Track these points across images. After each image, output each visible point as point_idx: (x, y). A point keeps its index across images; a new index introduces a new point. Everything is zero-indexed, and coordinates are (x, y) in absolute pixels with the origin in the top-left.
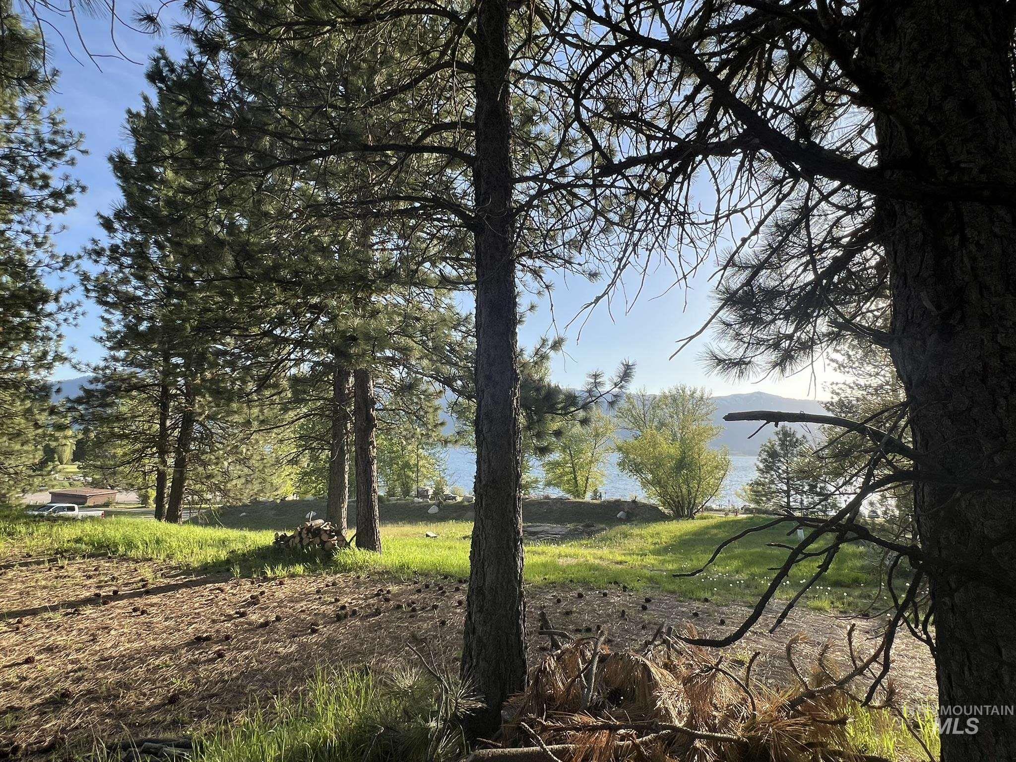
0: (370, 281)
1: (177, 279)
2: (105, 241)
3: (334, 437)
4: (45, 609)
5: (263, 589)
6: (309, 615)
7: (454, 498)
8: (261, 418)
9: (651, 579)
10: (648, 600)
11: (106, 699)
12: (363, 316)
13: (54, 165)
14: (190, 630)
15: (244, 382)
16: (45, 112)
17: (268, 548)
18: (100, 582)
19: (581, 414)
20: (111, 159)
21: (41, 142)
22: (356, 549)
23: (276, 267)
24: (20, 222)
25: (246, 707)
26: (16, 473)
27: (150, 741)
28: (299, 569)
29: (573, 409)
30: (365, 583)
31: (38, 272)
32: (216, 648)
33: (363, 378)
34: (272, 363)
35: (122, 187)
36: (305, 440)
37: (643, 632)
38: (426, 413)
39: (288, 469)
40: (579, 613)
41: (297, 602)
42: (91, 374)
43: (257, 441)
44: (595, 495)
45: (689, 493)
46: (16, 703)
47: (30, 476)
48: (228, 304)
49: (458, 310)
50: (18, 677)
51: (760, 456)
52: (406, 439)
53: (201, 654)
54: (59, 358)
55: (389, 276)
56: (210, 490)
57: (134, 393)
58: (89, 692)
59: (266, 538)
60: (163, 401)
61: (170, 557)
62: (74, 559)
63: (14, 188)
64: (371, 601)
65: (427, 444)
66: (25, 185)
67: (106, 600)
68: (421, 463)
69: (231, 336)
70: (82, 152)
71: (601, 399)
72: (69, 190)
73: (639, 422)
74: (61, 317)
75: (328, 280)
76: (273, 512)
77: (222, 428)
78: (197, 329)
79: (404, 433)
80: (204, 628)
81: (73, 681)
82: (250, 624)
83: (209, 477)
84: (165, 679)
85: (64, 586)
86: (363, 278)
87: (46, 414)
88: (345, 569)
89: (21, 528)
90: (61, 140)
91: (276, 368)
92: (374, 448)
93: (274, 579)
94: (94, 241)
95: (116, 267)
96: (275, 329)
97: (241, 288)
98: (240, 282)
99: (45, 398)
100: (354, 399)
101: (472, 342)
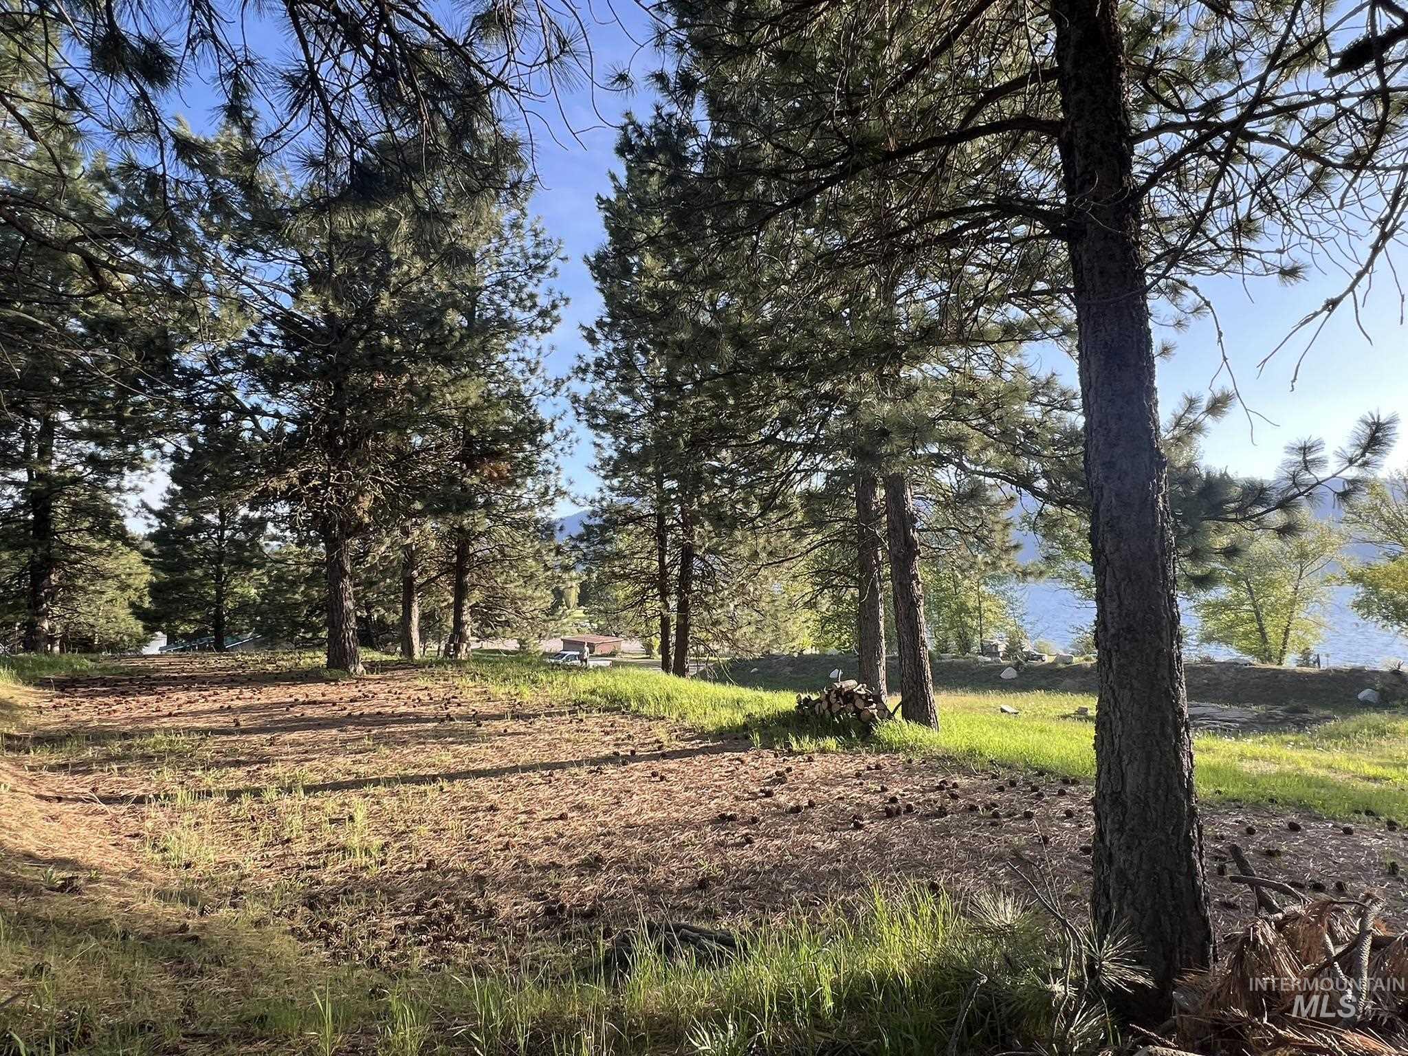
0: (899, 348)
1: (663, 387)
2: (590, 355)
3: (862, 569)
4: (571, 764)
5: (788, 765)
6: (850, 804)
7: (1040, 657)
8: (769, 549)
11: (637, 871)
12: (894, 400)
13: (539, 281)
14: (712, 805)
15: (747, 504)
16: (527, 225)
17: (789, 714)
18: (618, 739)
21: (526, 257)
22: (904, 722)
23: (776, 352)
24: (515, 350)
25: (785, 910)
26: (533, 618)
27: (686, 927)
28: (831, 743)
29: (1260, 510)
30: (920, 770)
31: (534, 401)
32: (743, 830)
33: (896, 487)
34: (777, 477)
36: (824, 576)
38: (991, 531)
39: (807, 614)
40: (1295, 856)
41: (832, 785)
42: (589, 508)
43: (766, 578)
44: (1307, 659)
46: (557, 860)
47: (545, 621)
48: (721, 409)
49: (1034, 371)
50: (556, 833)
52: (963, 571)
53: (727, 835)
54: (560, 492)
55: (929, 336)
56: (716, 639)
57: (631, 527)
58: (620, 860)
59: (786, 701)
60: (660, 534)
61: (683, 716)
62: (591, 712)
63: (508, 314)
64: (932, 796)
65: (992, 577)
66: (516, 309)
67: (626, 760)
68: (984, 605)
69: (727, 447)
70: (562, 259)
71: (1319, 489)
72: (554, 306)
74: (557, 447)
75: (842, 357)
76: (790, 669)
77: (724, 564)
78: (691, 444)
79: (959, 562)
80: (727, 804)
81: (604, 845)
82: (778, 806)
83: (716, 623)
84: (692, 860)
85: (586, 741)
86: (890, 346)
87: (553, 554)
88: (890, 748)
89: (542, 676)
90: (542, 251)
91: (783, 483)
92: (918, 583)
93: (801, 753)
94: (580, 357)
95: (602, 383)
96: (777, 433)
97: (736, 385)
98: (735, 378)
99: (551, 537)
100: (885, 518)
101: (1059, 419)
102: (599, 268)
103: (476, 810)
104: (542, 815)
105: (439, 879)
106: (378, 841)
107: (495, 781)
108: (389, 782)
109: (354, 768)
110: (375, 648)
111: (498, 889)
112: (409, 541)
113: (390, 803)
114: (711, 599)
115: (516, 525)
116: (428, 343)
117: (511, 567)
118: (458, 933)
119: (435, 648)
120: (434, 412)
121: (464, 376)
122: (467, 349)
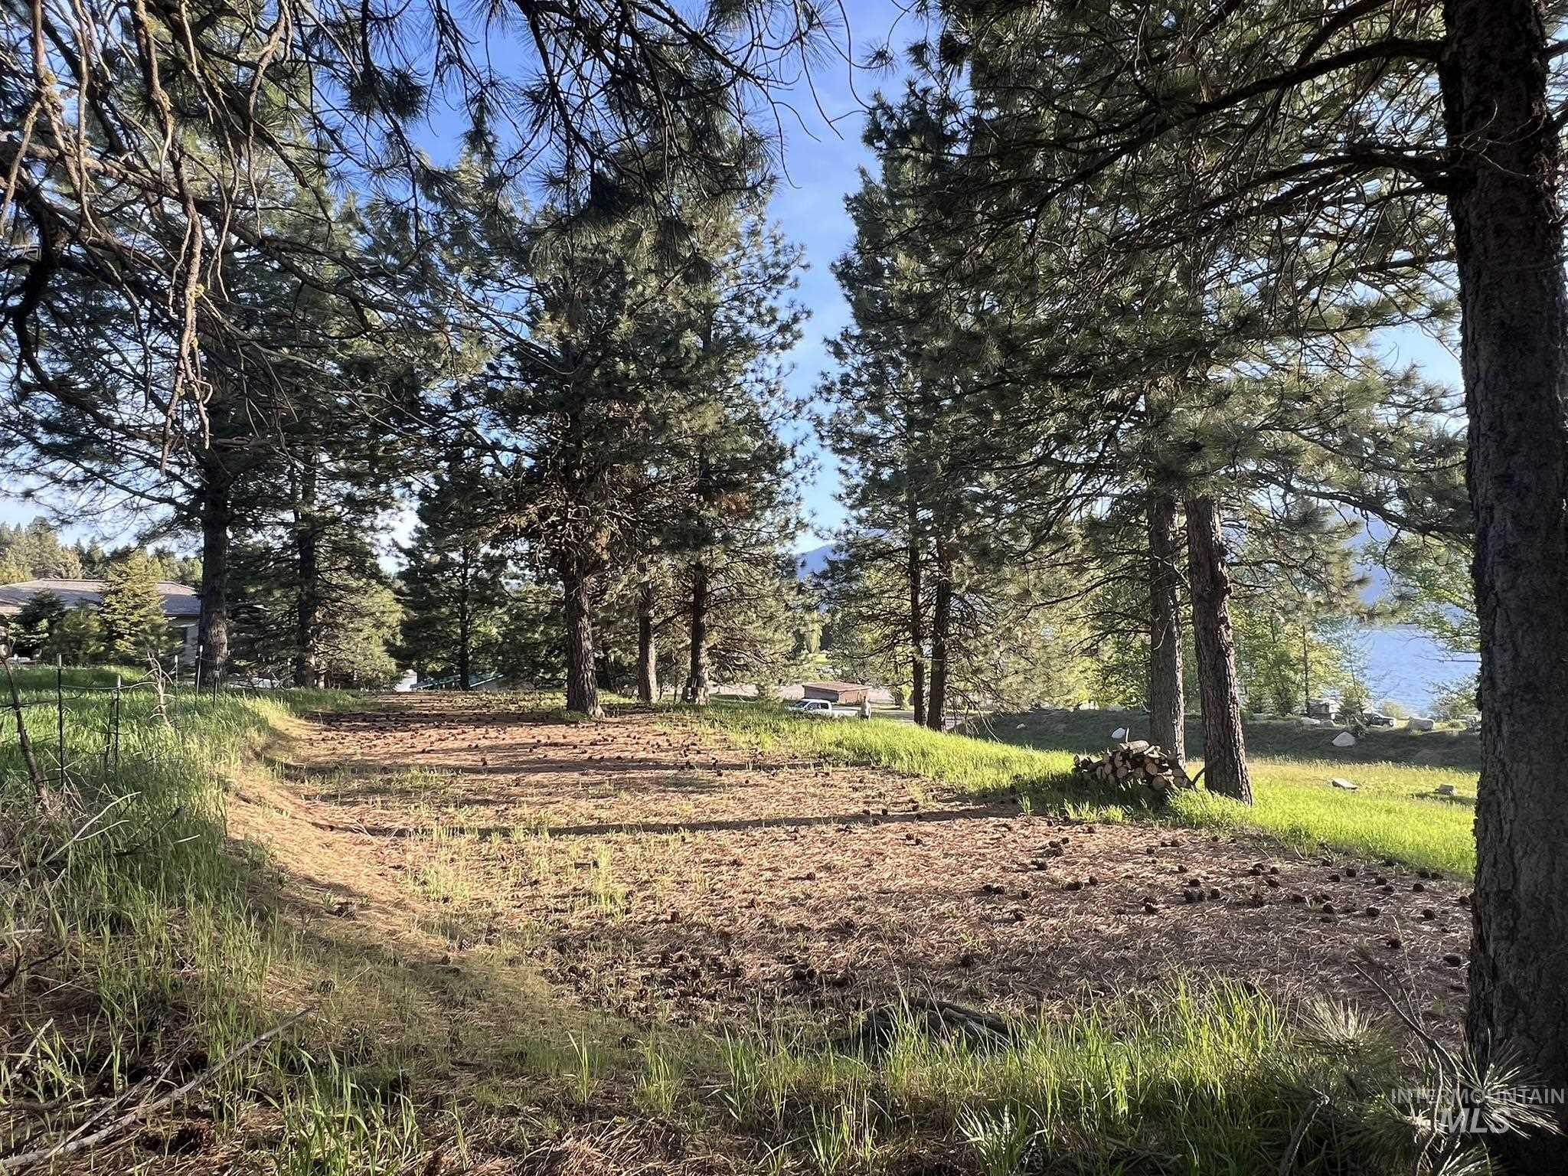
0: (1207, 344)
1: (918, 403)
2: (836, 370)
3: (1155, 611)
4: (819, 820)
5: (1065, 835)
6: (1140, 884)
7: (1387, 722)
8: (1040, 587)
11: (892, 941)
13: (778, 292)
14: (976, 875)
15: (1016, 536)
16: (766, 231)
17: (1064, 777)
18: (867, 796)
21: (765, 267)
22: (1207, 793)
23: (1053, 357)
24: (753, 371)
27: (950, 1006)
28: (1116, 812)
30: (1228, 850)
31: (773, 425)
32: (1012, 906)
33: (1201, 514)
34: (1051, 504)
36: (1106, 620)
38: (1326, 563)
39: (1087, 662)
41: (1118, 861)
42: (833, 542)
43: (1037, 621)
46: (805, 922)
47: (785, 666)
48: (985, 426)
49: (1387, 364)
50: (804, 893)
52: (1285, 611)
53: (993, 909)
54: (801, 525)
55: (1246, 328)
56: (977, 689)
57: (880, 562)
58: (873, 928)
59: (1062, 762)
60: (913, 571)
61: (940, 775)
62: (837, 765)
63: (745, 332)
64: (1245, 882)
65: (1324, 621)
66: (755, 325)
67: (877, 820)
68: (1311, 655)
69: (991, 471)
70: (804, 267)
72: (796, 320)
74: (798, 475)
76: (1065, 725)
77: (987, 605)
78: (950, 468)
79: (1282, 602)
80: (993, 875)
81: (855, 910)
82: (1053, 881)
83: (977, 671)
84: (953, 933)
85: (833, 796)
86: (1195, 342)
87: (794, 593)
88: (1191, 823)
89: (784, 725)
90: (783, 259)
91: (1059, 511)
92: (1228, 627)
93: (1080, 823)
94: (824, 375)
95: (850, 403)
96: (1052, 452)
97: (1003, 397)
98: (1002, 389)
99: (792, 574)
100: (1186, 550)
101: (1422, 423)
102: (845, 274)
103: (719, 864)
104: (787, 873)
105: (683, 932)
106: (622, 889)
107: (738, 835)
108: (631, 829)
109: (597, 813)
110: (612, 691)
111: (744, 948)
112: (646, 579)
113: (633, 851)
114: (971, 644)
115: (755, 562)
116: (664, 367)
117: (750, 606)
118: (704, 990)
119: (672, 692)
120: (670, 441)
121: (703, 402)
122: (703, 371)
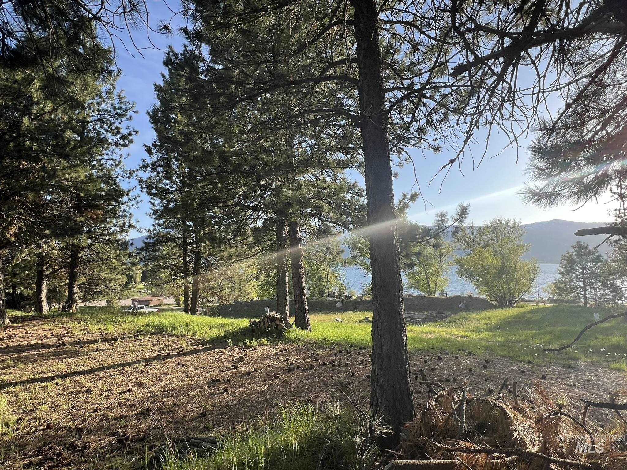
0: (295, 167)
1: (186, 177)
2: (149, 160)
3: (279, 263)
4: (135, 362)
5: (245, 352)
6: (273, 368)
7: (351, 297)
8: (237, 253)
9: (487, 348)
10: (487, 362)
11: (169, 413)
12: (293, 189)
13: (121, 121)
14: (208, 376)
15: (227, 233)
16: (115, 92)
17: (246, 329)
18: (160, 348)
19: (433, 241)
20: (148, 113)
21: (115, 109)
22: (296, 329)
23: (241, 165)
24: (107, 154)
25: (243, 421)
26: (115, 289)
27: (194, 438)
28: (265, 341)
29: (428, 238)
30: (303, 349)
31: (118, 180)
32: (223, 386)
33: (293, 227)
34: (241, 221)
35: (154, 129)
36: (262, 266)
37: (486, 383)
38: (332, 245)
39: (254, 282)
40: (440, 370)
41: (265, 360)
42: (147, 234)
43: (236, 267)
44: (443, 293)
45: (509, 290)
46: (125, 413)
47: (122, 291)
48: (215, 189)
49: (348, 180)
50: (125, 399)
51: (561, 263)
52: (321, 262)
53: (215, 389)
54: (131, 226)
55: (307, 163)
56: (212, 296)
57: (169, 243)
58: (160, 409)
59: (245, 323)
60: (184, 246)
61: (194, 334)
62: (146, 335)
63: (104, 136)
64: (308, 360)
65: (332, 265)
66: (109, 134)
67: (164, 358)
68: (329, 276)
69: (218, 207)
70: (135, 112)
71: (447, 230)
72: (130, 134)
73: (470, 244)
74: (130, 204)
75: (270, 169)
76: (247, 308)
77: (216, 261)
78: (199, 205)
79: (319, 259)
80: (216, 374)
81: (151, 402)
82: (240, 372)
83: (212, 288)
84: (198, 403)
85: (143, 350)
86: (291, 166)
87: (127, 257)
88: (291, 341)
89: (120, 319)
90: (124, 107)
91: (244, 224)
92: (302, 268)
93: (251, 347)
94: (143, 160)
95: (155, 174)
96: (241, 201)
97: (222, 178)
98: (221, 175)
99: (126, 248)
100: (289, 240)
101: (358, 200)
102: (154, 118)
103: (78, 392)
104: (117, 390)
105: (53, 433)
106: (14, 418)
107: (90, 376)
108: (23, 383)
110: (18, 309)
111: (90, 434)
112: (40, 251)
113: (23, 395)
114: (209, 277)
115: (106, 242)
116: (54, 147)
117: (103, 263)
118: (64, 462)
119: (58, 307)
120: (58, 183)
121: (77, 165)
122: (79, 151)
